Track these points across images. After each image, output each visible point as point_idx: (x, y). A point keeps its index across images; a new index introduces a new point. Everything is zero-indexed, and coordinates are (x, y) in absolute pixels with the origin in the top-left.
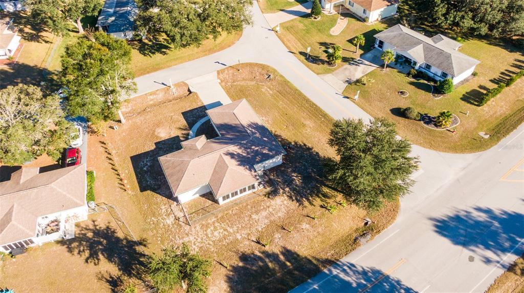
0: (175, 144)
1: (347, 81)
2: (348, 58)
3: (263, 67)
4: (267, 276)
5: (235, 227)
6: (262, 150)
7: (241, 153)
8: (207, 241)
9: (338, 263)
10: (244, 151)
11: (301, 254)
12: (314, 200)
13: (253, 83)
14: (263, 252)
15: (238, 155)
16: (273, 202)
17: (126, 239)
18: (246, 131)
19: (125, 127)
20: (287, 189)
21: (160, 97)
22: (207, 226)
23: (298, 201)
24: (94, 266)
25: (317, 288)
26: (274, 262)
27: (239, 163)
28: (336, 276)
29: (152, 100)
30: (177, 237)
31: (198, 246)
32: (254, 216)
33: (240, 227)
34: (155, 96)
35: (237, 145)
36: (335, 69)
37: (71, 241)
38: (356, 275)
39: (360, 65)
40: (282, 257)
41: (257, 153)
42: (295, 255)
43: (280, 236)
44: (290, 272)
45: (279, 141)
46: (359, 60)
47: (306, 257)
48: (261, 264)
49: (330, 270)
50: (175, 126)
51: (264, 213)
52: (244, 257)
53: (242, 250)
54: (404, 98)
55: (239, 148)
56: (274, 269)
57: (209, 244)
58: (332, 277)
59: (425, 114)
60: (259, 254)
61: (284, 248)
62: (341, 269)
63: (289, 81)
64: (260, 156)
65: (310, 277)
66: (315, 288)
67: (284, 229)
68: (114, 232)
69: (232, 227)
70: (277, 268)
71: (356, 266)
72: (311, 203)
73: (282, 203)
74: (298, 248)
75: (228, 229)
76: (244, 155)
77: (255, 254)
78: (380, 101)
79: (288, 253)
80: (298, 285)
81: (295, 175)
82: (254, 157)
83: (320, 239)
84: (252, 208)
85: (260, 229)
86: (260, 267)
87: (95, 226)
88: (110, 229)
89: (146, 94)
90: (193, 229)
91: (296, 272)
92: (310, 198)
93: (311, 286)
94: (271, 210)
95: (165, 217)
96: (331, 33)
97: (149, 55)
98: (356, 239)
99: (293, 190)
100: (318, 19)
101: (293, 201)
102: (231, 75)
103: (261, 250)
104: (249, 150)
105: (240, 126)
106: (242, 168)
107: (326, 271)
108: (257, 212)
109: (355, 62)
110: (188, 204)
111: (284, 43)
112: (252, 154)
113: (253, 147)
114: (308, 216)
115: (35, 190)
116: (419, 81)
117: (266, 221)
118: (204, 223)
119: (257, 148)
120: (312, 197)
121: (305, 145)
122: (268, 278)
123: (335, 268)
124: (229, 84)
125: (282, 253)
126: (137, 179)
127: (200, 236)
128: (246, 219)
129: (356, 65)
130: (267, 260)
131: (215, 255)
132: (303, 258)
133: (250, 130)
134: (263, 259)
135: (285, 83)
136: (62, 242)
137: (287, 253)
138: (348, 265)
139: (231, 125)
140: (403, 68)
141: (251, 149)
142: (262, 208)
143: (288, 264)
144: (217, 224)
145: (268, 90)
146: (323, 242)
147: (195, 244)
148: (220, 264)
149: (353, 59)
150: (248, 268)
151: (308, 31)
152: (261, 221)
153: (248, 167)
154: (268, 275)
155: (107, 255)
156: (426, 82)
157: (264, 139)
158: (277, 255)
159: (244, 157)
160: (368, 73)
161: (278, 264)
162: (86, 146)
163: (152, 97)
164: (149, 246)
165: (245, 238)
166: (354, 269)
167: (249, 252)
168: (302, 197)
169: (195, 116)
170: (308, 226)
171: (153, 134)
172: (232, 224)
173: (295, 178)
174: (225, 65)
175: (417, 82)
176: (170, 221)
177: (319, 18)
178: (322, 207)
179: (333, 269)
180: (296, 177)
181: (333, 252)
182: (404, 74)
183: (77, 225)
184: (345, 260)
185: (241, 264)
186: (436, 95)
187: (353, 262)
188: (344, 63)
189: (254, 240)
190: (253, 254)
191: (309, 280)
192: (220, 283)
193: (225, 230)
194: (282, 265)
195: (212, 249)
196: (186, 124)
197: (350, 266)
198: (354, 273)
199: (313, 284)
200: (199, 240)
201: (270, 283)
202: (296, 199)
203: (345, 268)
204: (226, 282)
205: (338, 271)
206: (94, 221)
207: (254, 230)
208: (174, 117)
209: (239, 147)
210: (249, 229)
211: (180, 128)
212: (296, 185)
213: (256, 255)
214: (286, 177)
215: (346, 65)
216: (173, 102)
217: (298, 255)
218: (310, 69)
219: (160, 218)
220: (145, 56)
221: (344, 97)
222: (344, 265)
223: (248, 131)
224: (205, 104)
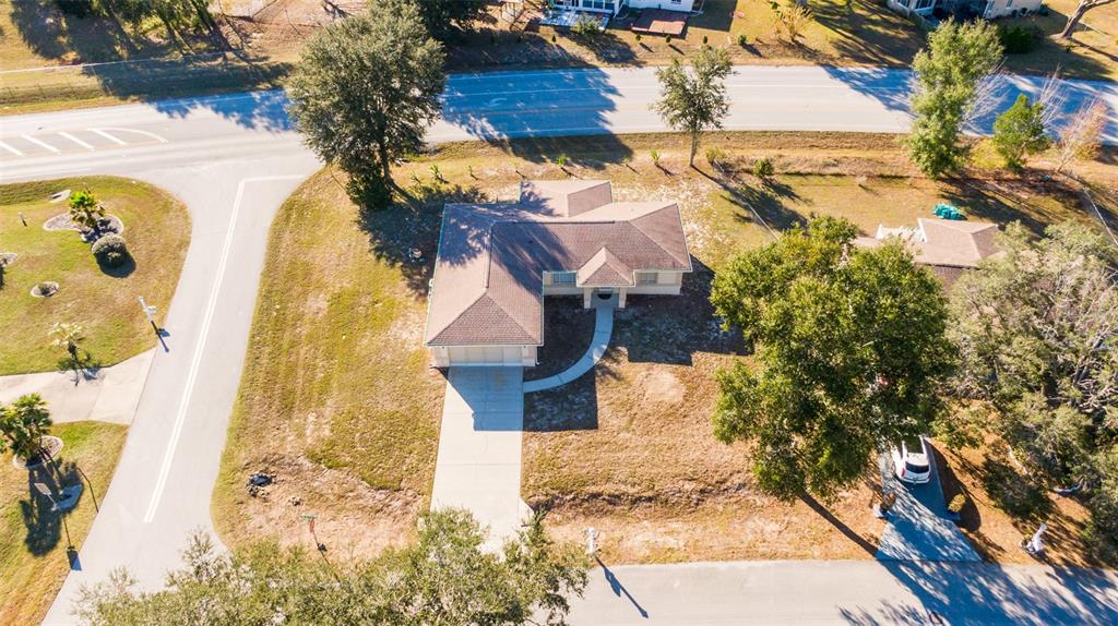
0: (645, 345)
15: (535, 213)
18: (490, 243)
27: (543, 204)
29: (671, 533)
49: (500, 135)
58: (503, 131)
61: (538, 164)
62: (485, 133)
65: (529, 138)
66: (531, 129)
71: (465, 130)
80: (549, 138)
89: (687, 559)
105: (494, 256)
121: (379, 258)
131: (637, 179)
133: (482, 242)
148: (633, 170)
153: (531, 200)
157: (465, 227)
159: (527, 211)
163: (671, 542)
169: (566, 405)
196: (599, 387)
208: (624, 424)
211: (619, 379)
221: (167, 334)
222: (478, 135)
223: (486, 240)
224: (518, 435)
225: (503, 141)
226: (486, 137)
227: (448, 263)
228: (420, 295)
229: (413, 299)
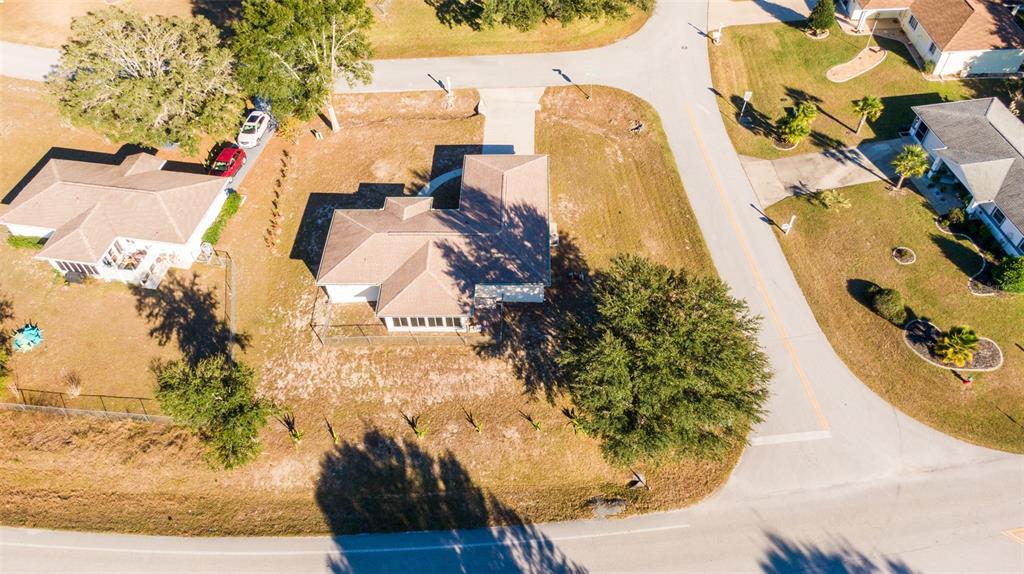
1: (795, 187)
2: (831, 140)
3: (638, 103)
4: (393, 488)
5: (391, 379)
6: (507, 262)
7: (466, 254)
8: (333, 382)
9: (526, 527)
10: (473, 252)
11: (473, 480)
12: (559, 395)
13: (600, 131)
14: (411, 446)
15: (460, 255)
16: (481, 365)
17: (224, 324)
18: (502, 215)
19: (333, 140)
20: (522, 353)
21: (422, 105)
22: (348, 358)
23: (528, 382)
24: (157, 346)
25: (458, 551)
26: (417, 470)
27: (451, 269)
28: (506, 550)
29: (407, 106)
30: (295, 354)
31: (315, 385)
32: (433, 376)
33: (400, 383)
34: (414, 102)
35: (467, 237)
36: (786, 155)
37: (150, 293)
38: (542, 566)
39: (849, 162)
40: (436, 469)
41: (495, 264)
42: (462, 477)
43: (455, 431)
44: (434, 501)
45: (569, 258)
46: (852, 151)
47: (479, 489)
48: (394, 462)
49: (502, 533)
50: (409, 166)
51: (453, 378)
52: (374, 439)
53: (378, 424)
54: (898, 264)
55: (466, 243)
56: (411, 482)
57: (334, 389)
58: (497, 546)
59: (923, 318)
60: (401, 444)
61: (451, 455)
62: (524, 541)
63: (671, 148)
64: (497, 272)
65: (459, 528)
66: (454, 549)
67: (471, 421)
68: (213, 306)
69: (385, 378)
70: (417, 483)
71: (556, 550)
72: (550, 398)
73: (498, 375)
74: (475, 466)
75: (379, 377)
76: (471, 259)
77: (395, 440)
78: (839, 254)
79: (452, 467)
80: (430, 528)
81: (554, 334)
82: (486, 270)
83: (526, 469)
84: (438, 359)
85: (430, 403)
86: (391, 467)
87: (193, 284)
88: (211, 299)
89: (401, 93)
90: (324, 354)
91: (444, 507)
92: (555, 388)
93: (451, 541)
94: (469, 377)
95: (298, 315)
96: (830, 75)
97: (450, 24)
98: (593, 501)
99: (532, 359)
100: (818, 38)
101: (519, 378)
102: (567, 102)
103: (409, 440)
104: (483, 253)
105: (498, 203)
106: (450, 280)
107: (495, 530)
108: (442, 371)
109: (842, 152)
110: (343, 308)
111: (712, 69)
112: (486, 263)
113: (493, 251)
114: (529, 419)
115: (133, 193)
116: (960, 242)
117: (449, 393)
118: (346, 350)
119: (500, 255)
120: (559, 386)
122: (393, 492)
123: (515, 534)
124: (554, 118)
125: (442, 463)
126: (299, 233)
127: (329, 370)
128: (417, 374)
129: (839, 160)
130: (408, 461)
131: (332, 411)
132: (474, 488)
133: (509, 217)
134: (403, 455)
135: (660, 151)
136: (136, 289)
137: (450, 466)
138: (542, 540)
139: (485, 196)
140: (943, 200)
141: (488, 251)
142: (456, 367)
143: (441, 485)
144: (365, 362)
145: (619, 152)
146: (527, 477)
147: (312, 379)
148: (331, 430)
149: (840, 143)
150: (369, 459)
151: (780, 57)
152: (441, 388)
153: (463, 282)
154: (396, 487)
155: (184, 336)
156: (976, 248)
157: (526, 243)
158: (432, 461)
159: (467, 262)
160: (853, 186)
161: (424, 477)
162: (260, 150)
163: (408, 101)
164: (248, 350)
165: (395, 405)
166: (548, 553)
167: (387, 432)
168: (540, 378)
169: (454, 159)
170: (517, 434)
171: (368, 167)
172: (389, 373)
173: (550, 338)
174: (569, 80)
175: (953, 242)
176: (300, 324)
177: (824, 36)
178: (566, 412)
179: (509, 534)
180: (553, 337)
181: (532, 503)
182: (935, 213)
183: (171, 273)
184: (543, 528)
185: (361, 447)
186: (980, 286)
187: (554, 539)
188: (814, 147)
189: (409, 416)
190: (392, 439)
191: (454, 532)
192: (309, 461)
193: (373, 378)
194: (429, 482)
195: (334, 400)
196: (430, 169)
197: (544, 544)
198: (542, 561)
199: (456, 541)
200: (324, 375)
201: (391, 500)
202: (528, 378)
203: (533, 543)
204: (321, 464)
205: (516, 542)
206: (195, 276)
207: (419, 399)
208: (419, 148)
209: (468, 240)
210: (410, 394)
211: (415, 173)
212: (544, 354)
213: (395, 444)
214: (534, 330)
215: (816, 155)
216: (438, 121)
217: (468, 479)
218: (731, 137)
219: (290, 313)
220: (442, 22)
221: (763, 219)
222: (535, 536)
223: (505, 218)
224: (484, 143)
225: (498, 522)
226: (524, 531)
227: (539, 213)
228: (565, 238)
229: (571, 237)
